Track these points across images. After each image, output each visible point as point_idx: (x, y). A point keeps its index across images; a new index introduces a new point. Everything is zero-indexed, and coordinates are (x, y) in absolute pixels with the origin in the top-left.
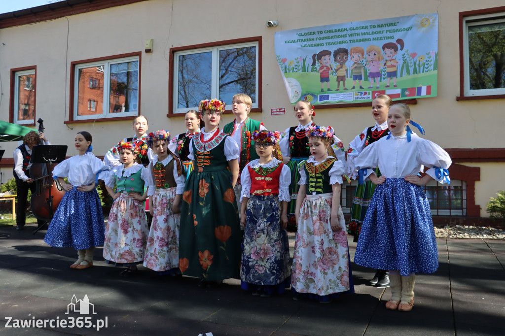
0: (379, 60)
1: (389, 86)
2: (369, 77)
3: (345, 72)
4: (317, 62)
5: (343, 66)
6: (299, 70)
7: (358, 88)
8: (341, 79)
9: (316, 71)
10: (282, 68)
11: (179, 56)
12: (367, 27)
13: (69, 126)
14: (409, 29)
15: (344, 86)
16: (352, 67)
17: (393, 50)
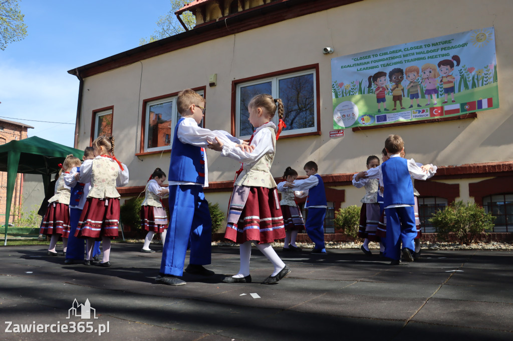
0: (435, 77)
1: (447, 102)
2: (426, 94)
3: (401, 92)
4: (373, 84)
5: (399, 85)
6: (356, 93)
7: (415, 106)
8: (397, 98)
9: (372, 92)
10: (339, 92)
11: (241, 88)
12: (421, 47)
13: (140, 157)
14: (465, 44)
15: (401, 105)
16: (408, 86)
17: (448, 67)
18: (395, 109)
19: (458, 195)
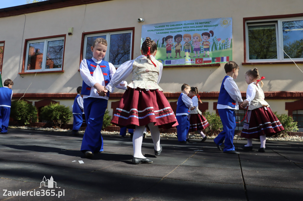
0: (199, 41)
1: (204, 56)
2: (194, 50)
3: (180, 48)
4: (165, 42)
5: (179, 44)
8: (178, 51)
9: (164, 47)
11: (88, 37)
12: (193, 24)
13: (21, 75)
14: (217, 25)
15: (180, 55)
16: (184, 44)
17: (207, 36)
18: (176, 57)
19: (207, 108)
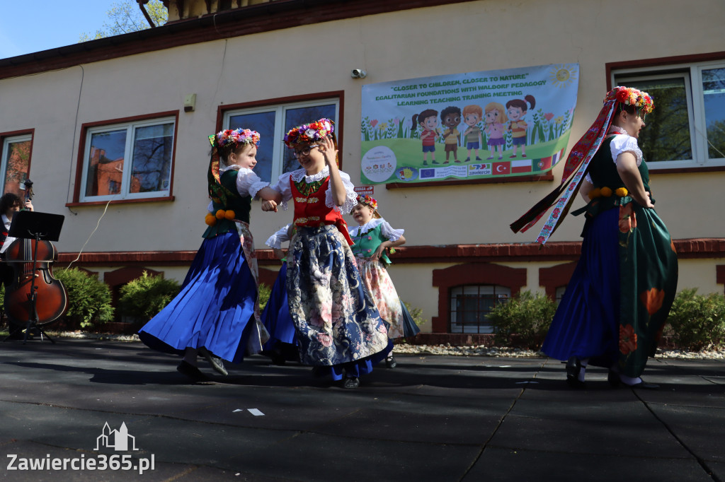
0: (502, 121)
1: (515, 156)
2: (489, 144)
3: (457, 139)
4: (418, 125)
5: (454, 131)
6: (394, 136)
8: (451, 148)
9: (417, 136)
10: (371, 133)
11: (231, 117)
12: (485, 80)
13: (73, 210)
14: (542, 83)
15: (455, 157)
16: (466, 132)
18: (448, 162)
19: (524, 283)
